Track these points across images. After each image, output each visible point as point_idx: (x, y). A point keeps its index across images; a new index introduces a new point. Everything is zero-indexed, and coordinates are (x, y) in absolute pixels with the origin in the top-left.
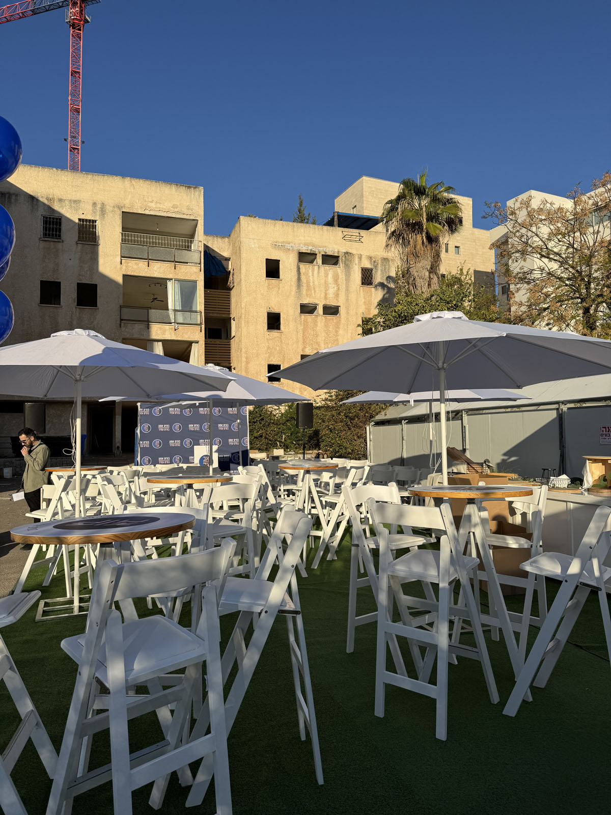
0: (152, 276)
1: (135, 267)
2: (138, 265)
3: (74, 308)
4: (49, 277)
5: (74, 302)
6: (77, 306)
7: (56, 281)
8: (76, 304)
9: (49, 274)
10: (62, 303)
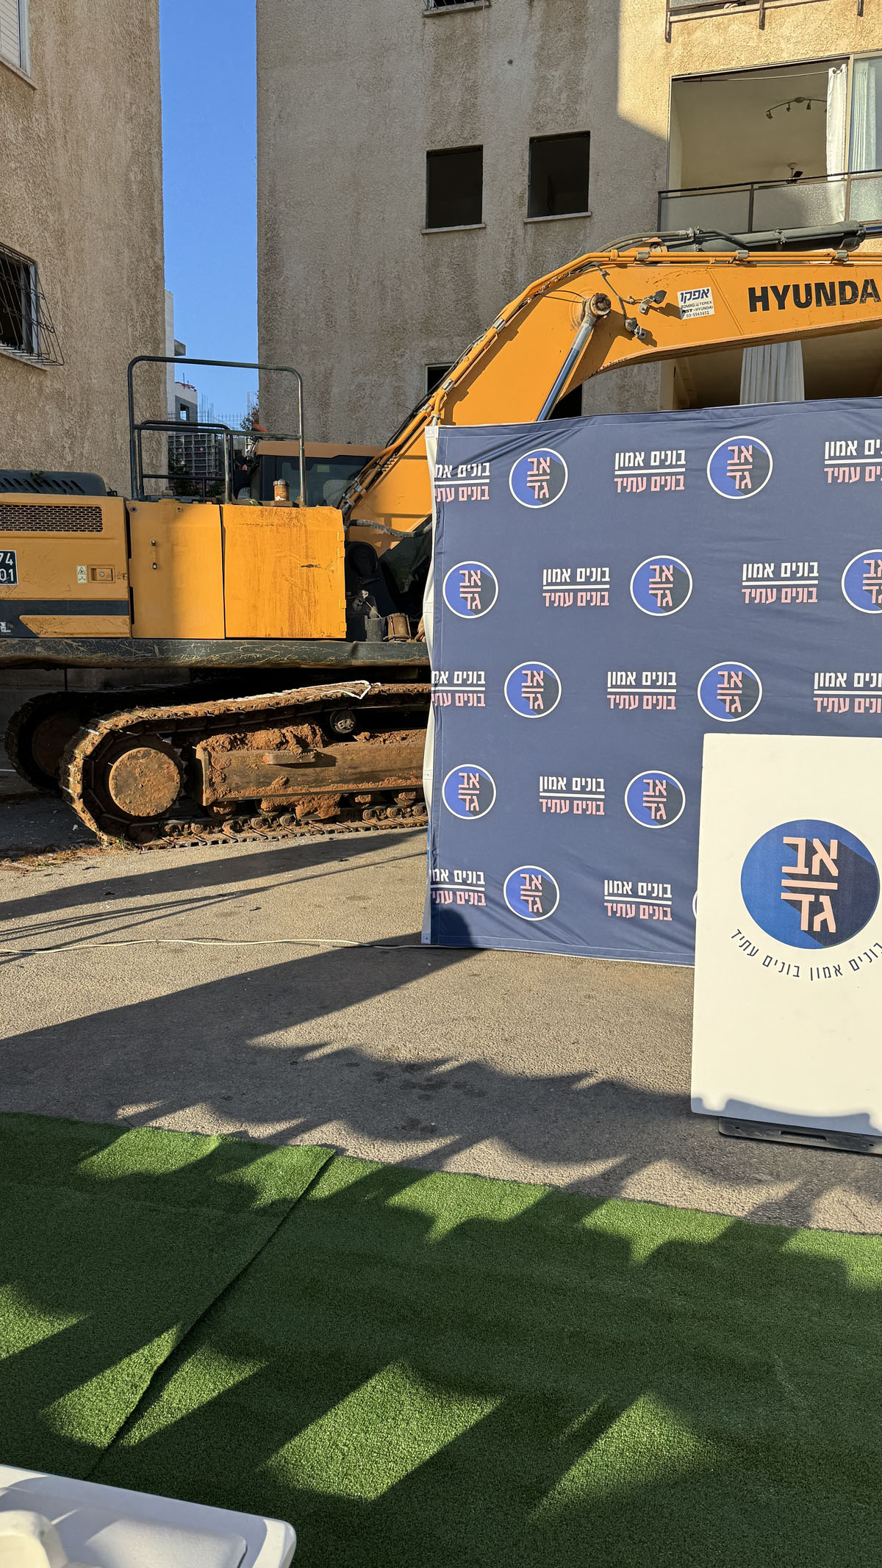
0: (773, 60)
1: (715, 40)
2: (726, 28)
3: (520, 226)
4: (450, 138)
5: (521, 205)
6: (530, 215)
7: (470, 144)
8: (525, 210)
9: (449, 128)
10: (485, 216)
